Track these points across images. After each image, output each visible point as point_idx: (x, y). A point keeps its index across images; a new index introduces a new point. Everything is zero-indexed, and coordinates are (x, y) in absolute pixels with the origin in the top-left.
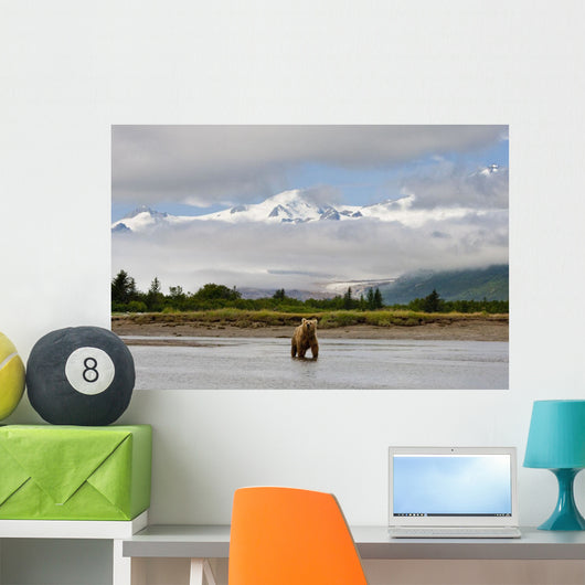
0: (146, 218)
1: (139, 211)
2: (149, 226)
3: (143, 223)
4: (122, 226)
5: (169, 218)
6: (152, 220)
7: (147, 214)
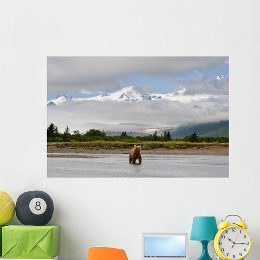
0: (62, 99)
1: (60, 96)
2: (64, 103)
3: (61, 101)
4: (52, 103)
5: (73, 99)
6: (66, 100)
7: (63, 97)
